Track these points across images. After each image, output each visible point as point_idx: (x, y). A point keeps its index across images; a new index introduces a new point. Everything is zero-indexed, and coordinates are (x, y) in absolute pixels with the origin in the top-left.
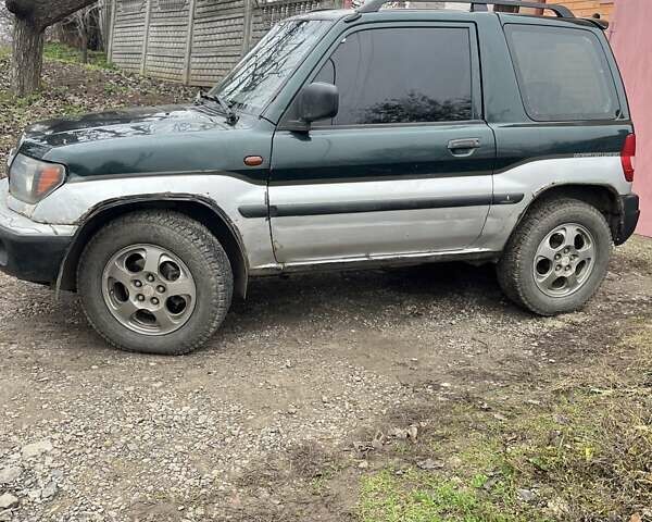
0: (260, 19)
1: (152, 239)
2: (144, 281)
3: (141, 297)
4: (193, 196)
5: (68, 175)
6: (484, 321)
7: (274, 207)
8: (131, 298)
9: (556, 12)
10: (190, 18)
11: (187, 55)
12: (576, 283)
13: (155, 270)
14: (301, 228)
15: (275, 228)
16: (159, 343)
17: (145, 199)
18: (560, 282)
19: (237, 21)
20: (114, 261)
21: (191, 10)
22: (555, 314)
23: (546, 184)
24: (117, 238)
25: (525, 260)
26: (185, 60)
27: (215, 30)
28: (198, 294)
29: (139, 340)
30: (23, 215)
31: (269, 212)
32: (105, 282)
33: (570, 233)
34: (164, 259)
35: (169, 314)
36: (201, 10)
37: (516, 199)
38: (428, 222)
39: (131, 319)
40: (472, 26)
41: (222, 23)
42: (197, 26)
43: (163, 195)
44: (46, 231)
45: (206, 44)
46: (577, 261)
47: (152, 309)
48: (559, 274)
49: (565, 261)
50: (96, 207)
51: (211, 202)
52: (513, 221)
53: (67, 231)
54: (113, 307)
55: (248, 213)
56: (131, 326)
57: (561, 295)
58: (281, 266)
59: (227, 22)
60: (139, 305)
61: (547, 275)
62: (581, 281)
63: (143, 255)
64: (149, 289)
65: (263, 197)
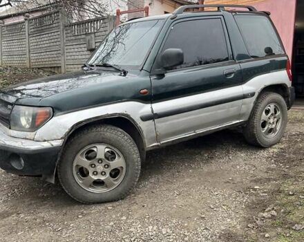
0: (69, 31)
1: (101, 140)
2: (97, 164)
3: (95, 173)
4: (119, 114)
5: (54, 112)
6: (242, 155)
7: (156, 114)
8: (90, 174)
9: (249, 9)
10: (27, 35)
11: (28, 53)
12: (276, 130)
13: (103, 157)
14: (168, 123)
15: (157, 125)
16: (108, 196)
17: (97, 119)
18: (270, 131)
19: (56, 34)
20: (79, 156)
21: (27, 30)
22: (271, 146)
23: (263, 86)
24: (81, 143)
25: (257, 123)
26: (28, 56)
27: (43, 39)
28: (127, 165)
29: (97, 197)
30: (28, 139)
31: (154, 117)
32: (74, 169)
33: (272, 107)
34: (107, 150)
35: (112, 179)
36: (32, 30)
37: (253, 94)
38: (219, 111)
39: (90, 186)
40: (222, 17)
41: (47, 35)
42: (31, 39)
43: (104, 116)
44: (46, 145)
45: (38, 47)
46: (276, 119)
47: (102, 178)
48: (270, 127)
49: (271, 121)
50: (73, 127)
51: (128, 116)
52: (252, 105)
53: (58, 143)
54: (80, 182)
55: (145, 119)
56: (91, 190)
57: (272, 136)
58: (159, 144)
59: (50, 35)
60: (95, 178)
61: (266, 128)
62: (278, 129)
63: (95, 149)
64: (100, 168)
65: (150, 110)
